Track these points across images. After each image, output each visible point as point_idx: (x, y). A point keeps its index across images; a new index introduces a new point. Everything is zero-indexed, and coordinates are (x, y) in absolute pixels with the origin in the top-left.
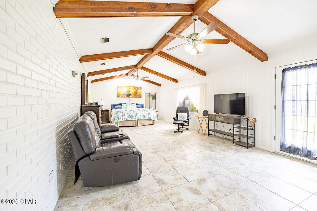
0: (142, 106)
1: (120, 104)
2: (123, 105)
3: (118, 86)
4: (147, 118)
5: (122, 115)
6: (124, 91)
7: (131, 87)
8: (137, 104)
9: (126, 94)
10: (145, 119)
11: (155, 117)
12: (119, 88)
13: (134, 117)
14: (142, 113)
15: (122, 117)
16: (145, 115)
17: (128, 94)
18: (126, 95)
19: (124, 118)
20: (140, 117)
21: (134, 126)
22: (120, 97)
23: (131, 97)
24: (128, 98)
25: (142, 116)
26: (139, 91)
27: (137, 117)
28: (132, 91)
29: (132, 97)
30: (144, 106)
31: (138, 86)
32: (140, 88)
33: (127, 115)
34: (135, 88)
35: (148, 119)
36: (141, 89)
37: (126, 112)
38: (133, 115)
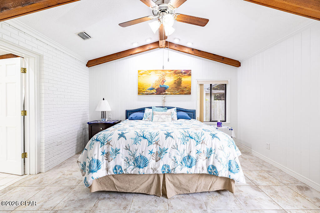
0: (191, 114)
1: (142, 110)
2: (147, 111)
3: (139, 71)
4: (201, 166)
5: (108, 154)
6: (152, 81)
7: (167, 72)
8: (178, 110)
9: (157, 87)
10: (192, 170)
11: (234, 168)
12: (142, 74)
13: (152, 163)
14: (181, 147)
15: (107, 159)
16: (194, 155)
17: (161, 87)
18: (156, 90)
19: (112, 165)
20: (171, 165)
21: (153, 191)
22: (143, 94)
23: (166, 94)
24: (160, 97)
25: (179, 159)
26: (185, 79)
27: (161, 163)
28: (170, 81)
29: (169, 93)
30: (198, 115)
31: (182, 68)
32: (188, 73)
33: (123, 153)
34: (176, 72)
35: (205, 171)
36: (190, 75)
37: (121, 144)
38: (148, 156)
